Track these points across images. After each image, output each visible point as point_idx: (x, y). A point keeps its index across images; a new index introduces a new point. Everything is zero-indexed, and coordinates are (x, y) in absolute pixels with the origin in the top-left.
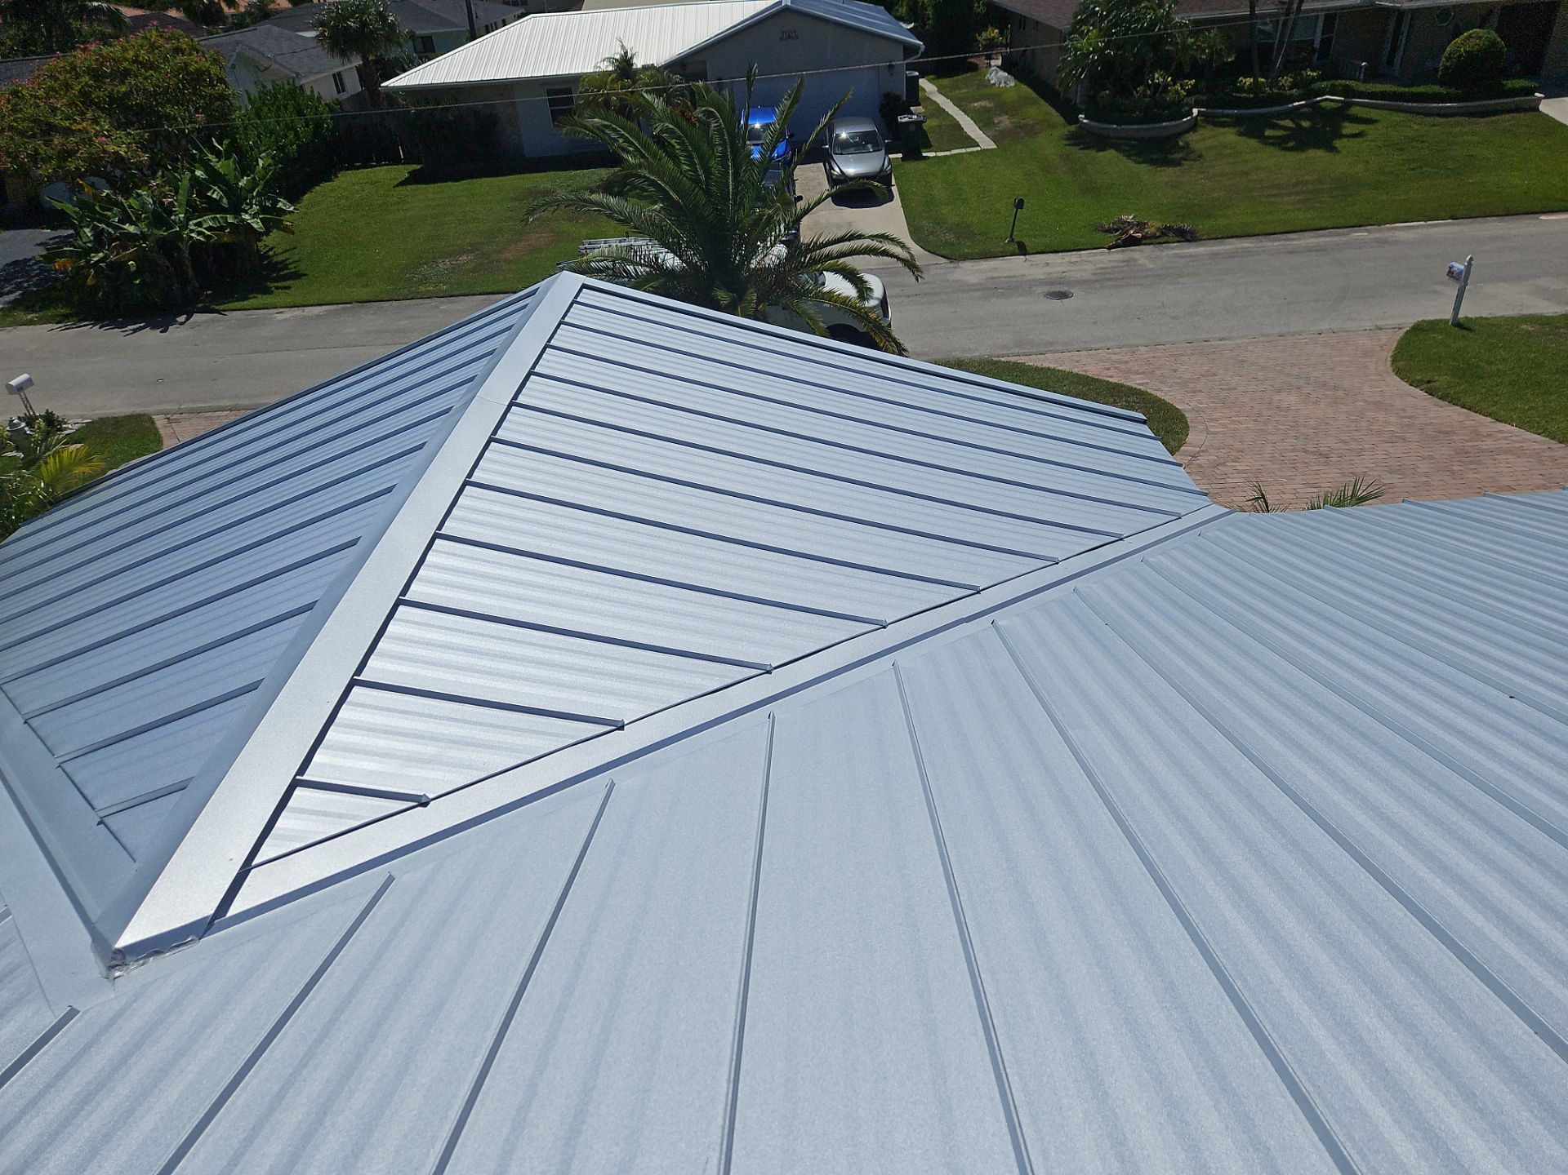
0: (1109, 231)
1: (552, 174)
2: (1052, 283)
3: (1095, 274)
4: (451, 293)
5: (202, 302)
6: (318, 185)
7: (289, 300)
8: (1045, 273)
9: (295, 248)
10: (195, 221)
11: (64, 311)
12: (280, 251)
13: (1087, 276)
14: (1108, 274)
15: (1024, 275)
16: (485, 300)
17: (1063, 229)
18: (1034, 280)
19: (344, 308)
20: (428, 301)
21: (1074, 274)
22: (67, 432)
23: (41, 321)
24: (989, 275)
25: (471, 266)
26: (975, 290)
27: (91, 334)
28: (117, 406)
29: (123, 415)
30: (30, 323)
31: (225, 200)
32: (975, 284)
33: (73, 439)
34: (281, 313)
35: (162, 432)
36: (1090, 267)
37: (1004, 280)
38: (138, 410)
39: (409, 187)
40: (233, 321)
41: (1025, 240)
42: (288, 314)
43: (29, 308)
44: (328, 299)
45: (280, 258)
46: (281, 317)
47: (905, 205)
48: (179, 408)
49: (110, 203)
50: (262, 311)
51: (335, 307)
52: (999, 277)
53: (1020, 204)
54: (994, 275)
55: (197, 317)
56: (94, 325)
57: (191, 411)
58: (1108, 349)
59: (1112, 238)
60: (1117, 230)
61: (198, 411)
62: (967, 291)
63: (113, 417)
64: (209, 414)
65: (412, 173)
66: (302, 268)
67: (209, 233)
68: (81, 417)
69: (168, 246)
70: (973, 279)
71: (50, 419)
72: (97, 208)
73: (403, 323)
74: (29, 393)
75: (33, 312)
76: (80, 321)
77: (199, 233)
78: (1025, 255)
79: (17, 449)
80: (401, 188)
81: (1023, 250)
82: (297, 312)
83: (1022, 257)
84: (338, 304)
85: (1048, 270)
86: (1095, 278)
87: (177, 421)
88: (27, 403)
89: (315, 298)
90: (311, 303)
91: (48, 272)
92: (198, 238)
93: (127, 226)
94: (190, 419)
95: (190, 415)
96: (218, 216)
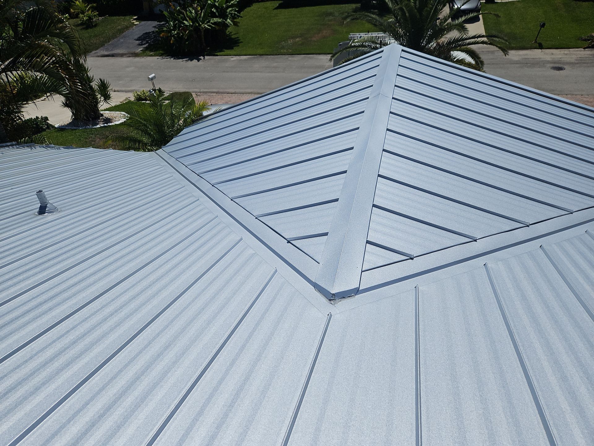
0: (585, 40)
1: (333, 6)
2: (555, 63)
3: (577, 60)
4: (293, 53)
6: (246, 8)
7: (235, 53)
8: (551, 58)
10: (207, 21)
11: (161, 52)
13: (573, 60)
14: (584, 60)
15: (540, 58)
16: (305, 57)
17: (561, 38)
18: (546, 61)
19: (254, 57)
20: (284, 56)
21: (565, 59)
22: (165, 96)
23: (155, 55)
24: (524, 57)
25: (300, 43)
26: (516, 64)
27: (170, 61)
28: (180, 88)
30: (151, 56)
31: (217, 13)
32: (517, 61)
33: (166, 99)
34: (232, 57)
35: (195, 99)
36: (574, 56)
37: (531, 60)
38: (187, 90)
39: (279, 10)
40: (217, 60)
41: (542, 42)
42: (235, 58)
43: (151, 51)
44: (249, 53)
46: (232, 59)
47: (485, 24)
48: (200, 91)
49: (179, 12)
50: (226, 56)
51: (251, 56)
52: (528, 58)
53: (543, 25)
54: (526, 57)
55: (206, 57)
56: (171, 58)
57: (204, 92)
58: (582, 95)
59: (586, 44)
60: (589, 40)
61: (206, 93)
62: (513, 64)
63: (179, 92)
64: (209, 94)
65: (280, 5)
67: (213, 26)
68: (169, 91)
69: (197, 29)
70: (516, 58)
71: (160, 90)
72: (176, 15)
73: (275, 64)
74: (154, 81)
75: (152, 52)
78: (541, 49)
79: (150, 100)
80: (275, 10)
81: (541, 47)
82: (238, 57)
83: (540, 50)
85: (553, 56)
86: (576, 62)
87: (199, 95)
88: (153, 84)
89: (244, 53)
90: (243, 54)
91: (156, 37)
92: (209, 27)
93: (185, 22)
94: (203, 95)
95: (204, 94)
96: (214, 19)
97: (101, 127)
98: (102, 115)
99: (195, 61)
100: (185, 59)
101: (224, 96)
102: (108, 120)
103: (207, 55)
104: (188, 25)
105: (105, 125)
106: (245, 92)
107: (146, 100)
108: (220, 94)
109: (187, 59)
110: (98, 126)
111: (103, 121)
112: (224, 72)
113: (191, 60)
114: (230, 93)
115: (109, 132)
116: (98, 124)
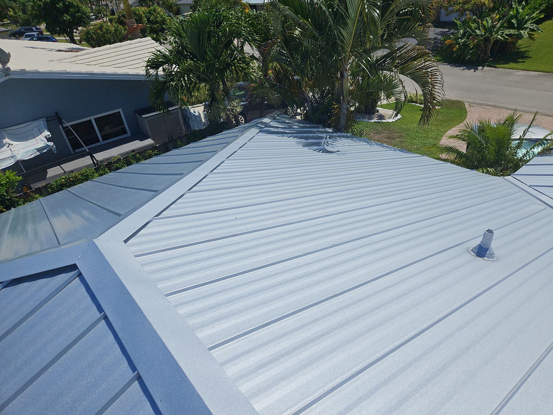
5: (487, 63)
7: (522, 67)
9: (530, 46)
10: (501, 32)
11: (438, 58)
12: (523, 47)
19: (547, 75)
29: (454, 100)
31: (516, 25)
34: (518, 71)
35: (467, 109)
38: (459, 99)
40: (499, 72)
42: (521, 73)
44: (540, 69)
45: (523, 50)
46: (518, 73)
48: (474, 102)
49: (474, 21)
50: (510, 70)
51: (542, 73)
55: (486, 68)
56: (448, 65)
57: (478, 104)
61: (481, 104)
63: (451, 100)
64: (485, 106)
66: (531, 54)
67: (507, 37)
69: (487, 39)
76: (444, 63)
77: (502, 37)
82: (525, 73)
84: (544, 72)
87: (472, 106)
89: (534, 68)
90: (533, 70)
91: (436, 43)
92: (501, 38)
93: (477, 31)
94: (477, 107)
95: (478, 105)
96: (511, 30)
97: (375, 122)
98: (378, 111)
99: (473, 70)
100: (463, 68)
101: (502, 111)
102: (381, 117)
103: (488, 66)
104: (479, 35)
105: (379, 121)
106: (529, 111)
107: (416, 102)
108: (498, 108)
109: (465, 68)
110: (373, 121)
111: (377, 117)
112: (506, 86)
113: (469, 69)
114: (510, 109)
115: (382, 128)
116: (372, 119)
